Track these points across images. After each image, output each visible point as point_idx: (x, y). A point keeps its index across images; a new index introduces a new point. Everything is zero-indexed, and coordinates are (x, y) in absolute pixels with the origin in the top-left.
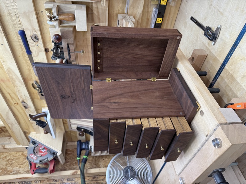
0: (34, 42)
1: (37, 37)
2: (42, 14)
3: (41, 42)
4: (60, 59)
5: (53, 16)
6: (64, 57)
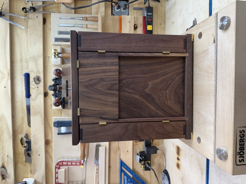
0: (36, 84)
1: (39, 79)
2: (49, 59)
3: (42, 84)
4: (57, 98)
5: (57, 53)
6: (61, 96)
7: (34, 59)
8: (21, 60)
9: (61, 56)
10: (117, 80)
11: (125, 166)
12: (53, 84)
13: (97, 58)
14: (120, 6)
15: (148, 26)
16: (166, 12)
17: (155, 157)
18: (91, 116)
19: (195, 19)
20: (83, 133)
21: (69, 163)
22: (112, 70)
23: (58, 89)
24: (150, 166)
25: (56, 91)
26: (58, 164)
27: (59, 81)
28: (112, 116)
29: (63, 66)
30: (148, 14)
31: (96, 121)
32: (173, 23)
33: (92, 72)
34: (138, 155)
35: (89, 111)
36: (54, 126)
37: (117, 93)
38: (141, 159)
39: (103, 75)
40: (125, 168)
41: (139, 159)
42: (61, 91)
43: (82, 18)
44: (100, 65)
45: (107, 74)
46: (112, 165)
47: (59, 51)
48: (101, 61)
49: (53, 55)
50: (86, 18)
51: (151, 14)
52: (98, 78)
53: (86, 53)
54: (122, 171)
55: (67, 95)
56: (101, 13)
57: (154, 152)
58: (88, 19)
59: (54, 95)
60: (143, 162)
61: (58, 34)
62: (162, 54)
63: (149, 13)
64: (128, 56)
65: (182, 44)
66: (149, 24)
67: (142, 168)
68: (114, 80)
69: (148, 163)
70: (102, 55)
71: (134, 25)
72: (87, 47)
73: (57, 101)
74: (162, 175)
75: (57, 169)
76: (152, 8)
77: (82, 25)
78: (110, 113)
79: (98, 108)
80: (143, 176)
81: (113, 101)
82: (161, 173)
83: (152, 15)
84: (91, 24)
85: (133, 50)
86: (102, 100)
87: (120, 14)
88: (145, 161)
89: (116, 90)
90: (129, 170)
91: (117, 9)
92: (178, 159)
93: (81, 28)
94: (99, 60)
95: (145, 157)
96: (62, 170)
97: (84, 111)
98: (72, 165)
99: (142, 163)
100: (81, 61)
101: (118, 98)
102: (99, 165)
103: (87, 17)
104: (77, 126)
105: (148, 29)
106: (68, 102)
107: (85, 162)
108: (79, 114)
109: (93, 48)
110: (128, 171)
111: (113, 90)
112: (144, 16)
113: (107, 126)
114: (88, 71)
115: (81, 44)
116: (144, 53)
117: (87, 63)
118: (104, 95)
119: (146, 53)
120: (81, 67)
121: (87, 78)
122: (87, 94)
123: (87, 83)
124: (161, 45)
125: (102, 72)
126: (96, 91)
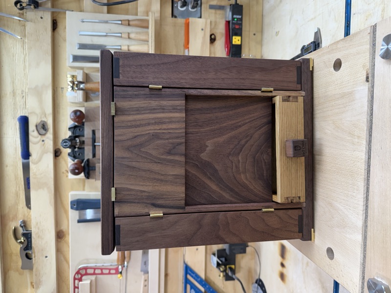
0: (40, 134)
1: (46, 127)
2: (62, 92)
3: (50, 135)
4: (76, 160)
5: (76, 83)
6: (84, 156)
7: (37, 92)
8: (14, 93)
9: (84, 88)
10: (182, 136)
11: (192, 274)
12: (70, 137)
13: (147, 99)
14: (186, 2)
15: (234, 37)
16: (264, 14)
17: (242, 258)
18: (136, 201)
19: (319, 30)
20: (121, 233)
21: (98, 271)
22: (174, 120)
23: (78, 144)
24: (234, 274)
25: (75, 148)
26: (78, 273)
27: (80, 130)
28: (174, 200)
29: (86, 104)
30: (235, 16)
31: (144, 211)
32: (277, 33)
33: (138, 123)
34: (214, 254)
35: (132, 193)
36: (72, 208)
37: (183, 159)
38: (220, 262)
39: (158, 128)
40: (192, 277)
41: (216, 263)
42: (84, 148)
43: (121, 21)
44: (152, 110)
45: (164, 126)
46: (170, 271)
47: (80, 79)
48: (154, 103)
49: (69, 85)
50: (127, 22)
51: (240, 17)
52: (149, 133)
53: (129, 89)
54: (187, 281)
55: (94, 156)
56: (154, 14)
57: (242, 251)
58: (131, 23)
59: (72, 154)
60: (223, 267)
61: (79, 49)
62: (260, 91)
63: (237, 15)
64: (201, 94)
65: (293, 76)
66: (236, 35)
67: (221, 278)
68: (177, 138)
69: (231, 268)
70: (156, 93)
71: (211, 36)
72: (130, 79)
73: (76, 166)
74: (254, 287)
75: (77, 281)
76: (242, 6)
77: (121, 33)
78: (169, 197)
79: (148, 187)
80: (222, 289)
81: (175, 175)
82: (253, 283)
83: (241, 20)
84: (137, 33)
85: (210, 84)
86: (156, 173)
87: (186, 15)
88: (226, 267)
89: (181, 155)
90: (199, 279)
91: (182, 7)
92: (283, 265)
93: (119, 38)
94: (149, 101)
95: (226, 260)
96: (86, 282)
97: (123, 193)
98: (102, 274)
99: (222, 269)
100: (118, 104)
101: (184, 168)
102: (148, 273)
103: (129, 21)
104: (110, 219)
105: (234, 43)
106: (95, 167)
107: (125, 269)
108: (113, 199)
109: (141, 80)
110: (198, 282)
111: (175, 154)
112: (227, 20)
113: (164, 220)
114: (131, 121)
115: (119, 73)
116: (229, 91)
117: (129, 107)
118: (159, 164)
119: (233, 91)
120: (119, 113)
121: (129, 133)
122: (129, 161)
123: (129, 143)
124: (258, 76)
125: (155, 123)
126: (145, 156)
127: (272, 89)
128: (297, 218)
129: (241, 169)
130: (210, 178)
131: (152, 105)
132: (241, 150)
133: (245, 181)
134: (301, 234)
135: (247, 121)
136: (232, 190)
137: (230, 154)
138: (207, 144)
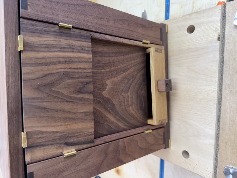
10: (90, 76)
13: (57, 37)
18: (49, 143)
22: (82, 60)
28: (85, 136)
31: (58, 152)
33: (48, 61)
35: (44, 136)
37: (91, 97)
39: (69, 67)
44: (62, 49)
45: (74, 66)
48: (64, 42)
52: (60, 72)
53: (37, 23)
62: (141, 43)
68: (86, 77)
72: (39, 13)
78: (80, 134)
79: (60, 128)
81: (85, 112)
85: (111, 31)
86: (67, 112)
89: (90, 93)
94: (60, 39)
97: (35, 137)
100: (26, 38)
109: (51, 16)
111: (84, 93)
113: (77, 156)
114: (40, 58)
115: (27, 5)
116: (124, 39)
117: (38, 43)
118: (70, 103)
119: (126, 39)
120: (27, 49)
121: (39, 71)
122: (40, 102)
123: (39, 82)
124: (140, 30)
125: (66, 62)
126: (56, 95)
127: (149, 42)
128: (162, 134)
129: (130, 103)
130: (110, 112)
131: (62, 44)
132: (129, 88)
133: (132, 111)
134: (164, 145)
135: (133, 65)
136: (124, 120)
137: (122, 91)
138: (107, 83)
